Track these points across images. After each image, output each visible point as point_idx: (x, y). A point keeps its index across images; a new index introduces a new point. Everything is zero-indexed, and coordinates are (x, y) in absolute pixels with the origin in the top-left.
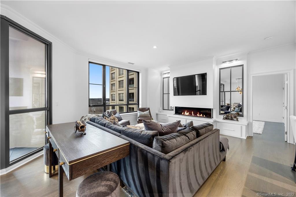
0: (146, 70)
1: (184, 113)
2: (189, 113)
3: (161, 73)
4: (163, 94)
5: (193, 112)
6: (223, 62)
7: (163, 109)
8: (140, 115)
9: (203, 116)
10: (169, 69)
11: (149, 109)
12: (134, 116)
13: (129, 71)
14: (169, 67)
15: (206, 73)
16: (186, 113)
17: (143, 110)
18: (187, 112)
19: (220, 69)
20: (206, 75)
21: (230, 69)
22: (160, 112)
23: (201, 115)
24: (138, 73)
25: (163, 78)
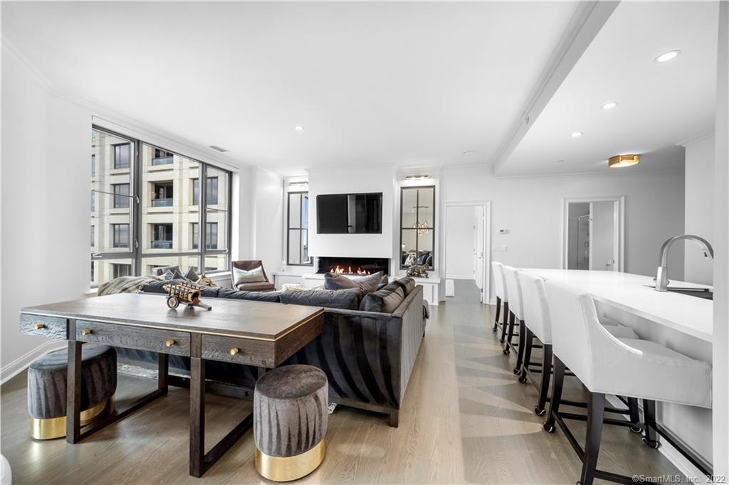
0: (251, 171)
1: (334, 271)
2: (343, 270)
3: (284, 181)
4: (288, 229)
5: (350, 268)
6: (408, 177)
7: (288, 264)
8: (242, 278)
9: (367, 273)
10: (308, 174)
11: (260, 263)
12: (223, 282)
13: (206, 168)
14: (306, 170)
15: (381, 193)
16: (337, 269)
17: (245, 266)
18: (340, 269)
19: (402, 188)
20: (382, 196)
21: (416, 190)
22: (283, 271)
23: (364, 272)
24: (230, 174)
25: (289, 193)
